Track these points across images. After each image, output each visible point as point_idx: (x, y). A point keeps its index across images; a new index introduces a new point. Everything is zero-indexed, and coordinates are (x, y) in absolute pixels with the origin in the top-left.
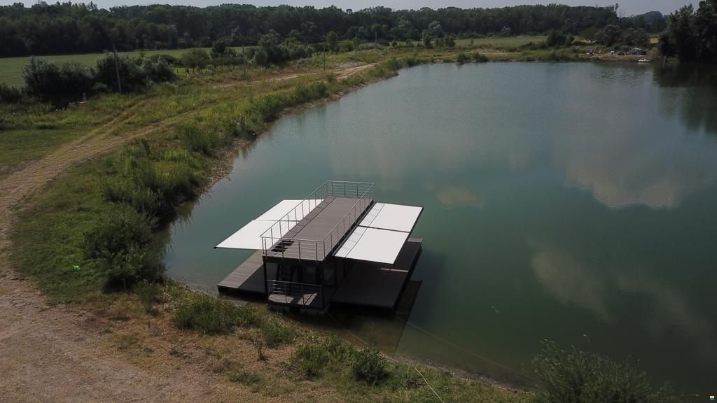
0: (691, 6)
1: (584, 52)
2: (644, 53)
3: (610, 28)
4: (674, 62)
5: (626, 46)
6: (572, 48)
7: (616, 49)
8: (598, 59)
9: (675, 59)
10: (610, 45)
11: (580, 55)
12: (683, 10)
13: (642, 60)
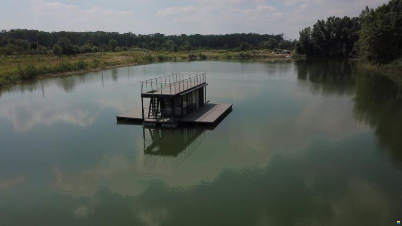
0: (309, 28)
1: (259, 53)
2: (289, 53)
3: (271, 40)
4: (304, 57)
5: (280, 50)
6: (253, 51)
7: (275, 51)
8: (265, 56)
9: (304, 55)
10: (272, 49)
11: (256, 54)
12: (306, 30)
13: (288, 57)
